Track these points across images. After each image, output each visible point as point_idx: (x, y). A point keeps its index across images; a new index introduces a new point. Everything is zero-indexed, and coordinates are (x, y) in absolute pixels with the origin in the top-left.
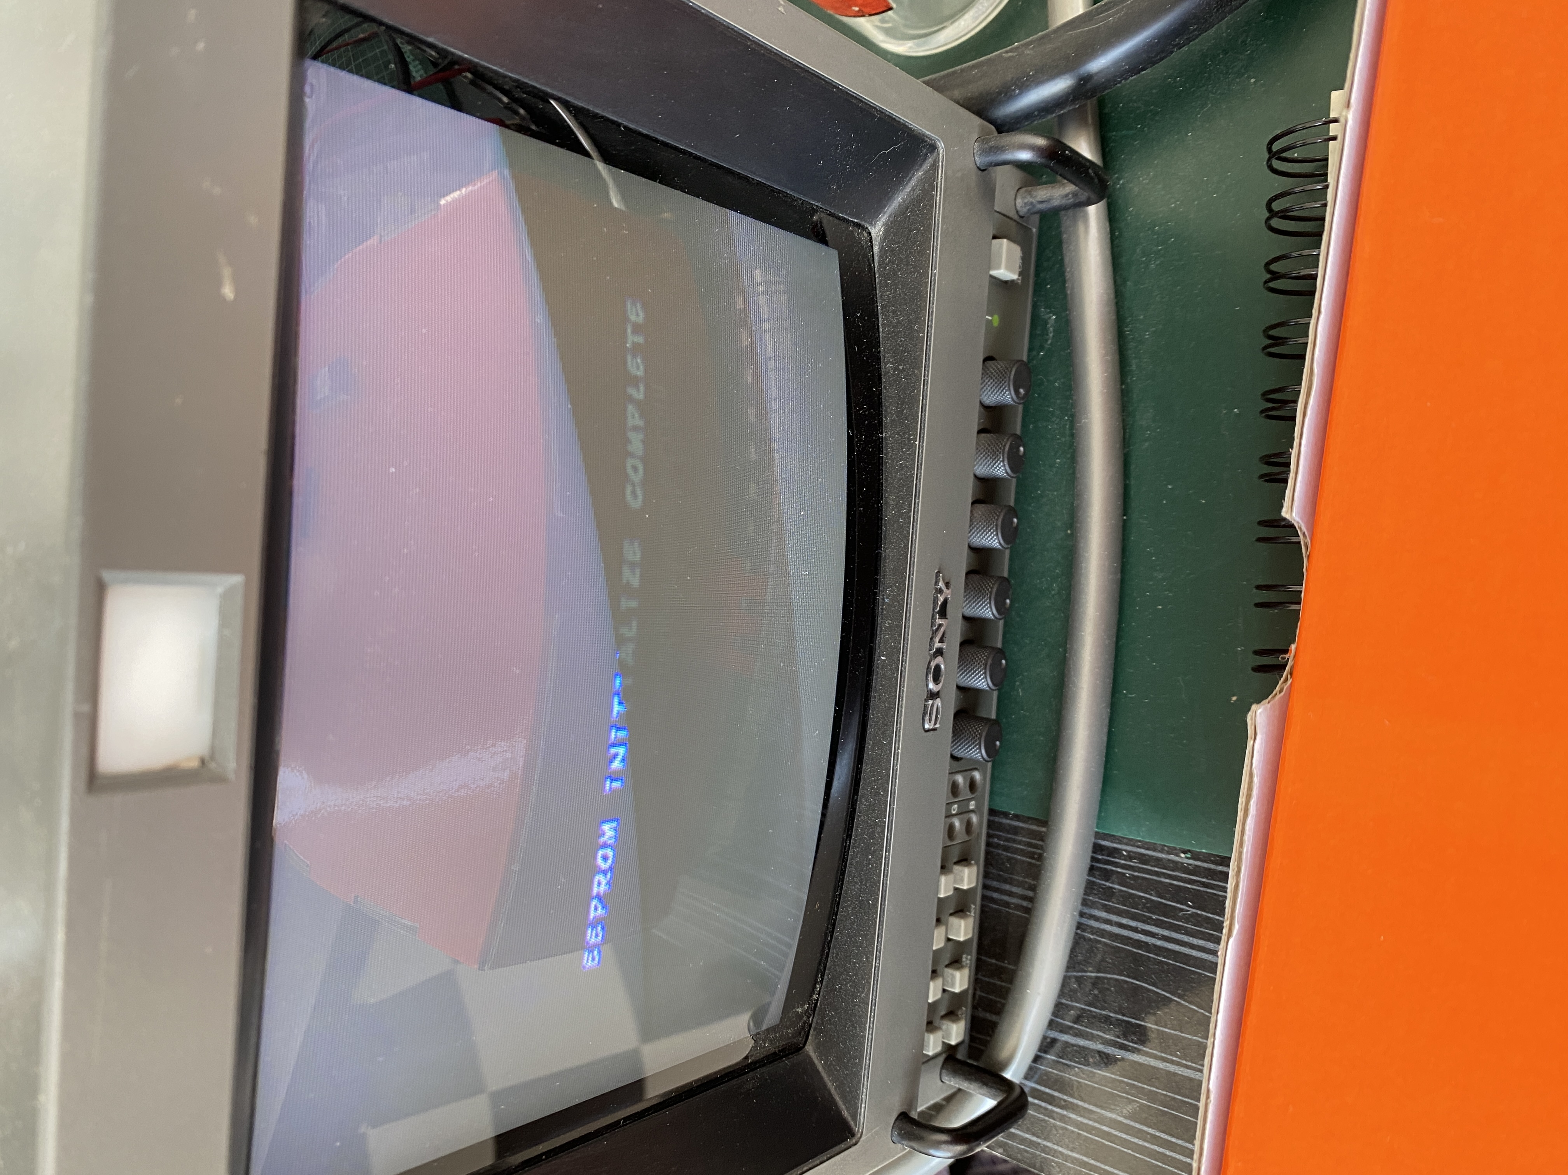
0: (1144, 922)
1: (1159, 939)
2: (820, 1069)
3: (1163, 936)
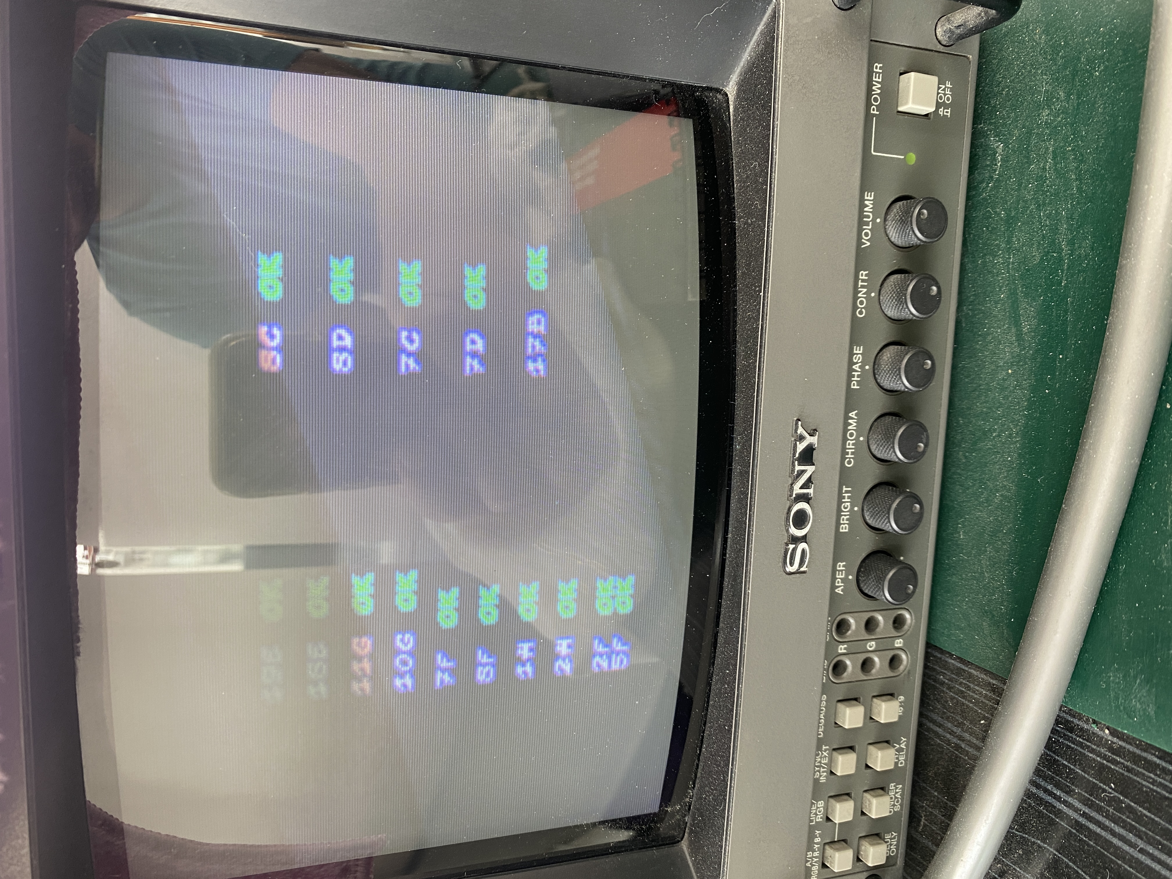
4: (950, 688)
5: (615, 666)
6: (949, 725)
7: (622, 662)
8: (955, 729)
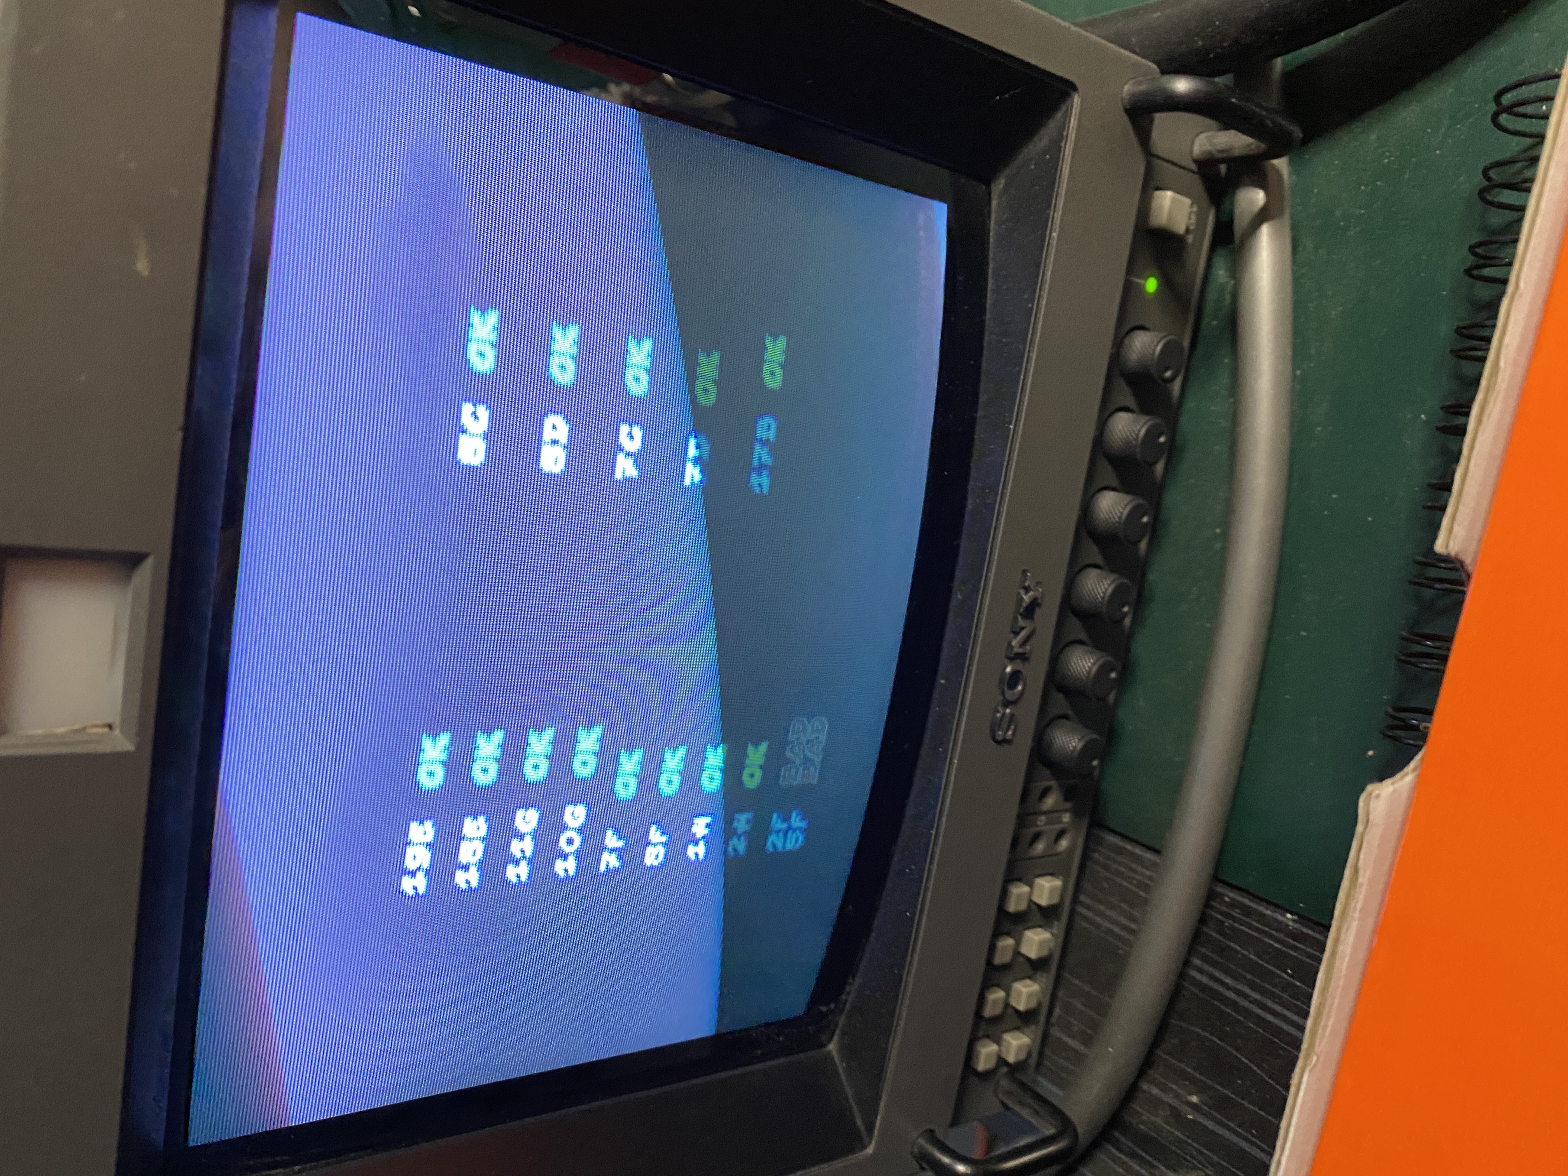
0: (1236, 979)
1: (1250, 1002)
2: (841, 1071)
3: (1256, 1000)
4: (1106, 867)
5: (789, 846)
6: (1102, 908)
7: (797, 839)
8: (1108, 912)
